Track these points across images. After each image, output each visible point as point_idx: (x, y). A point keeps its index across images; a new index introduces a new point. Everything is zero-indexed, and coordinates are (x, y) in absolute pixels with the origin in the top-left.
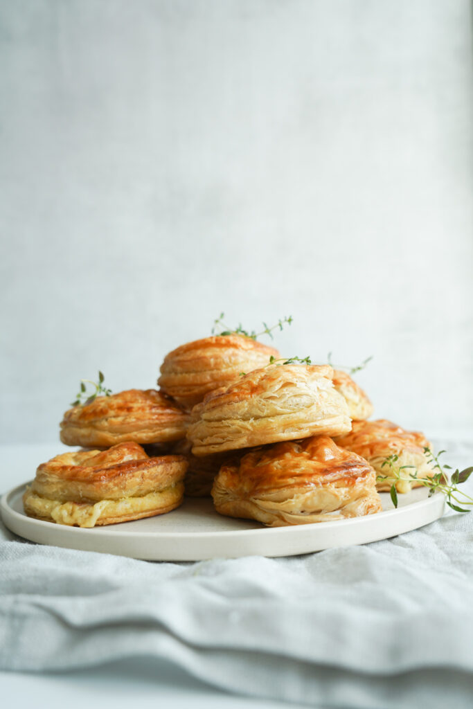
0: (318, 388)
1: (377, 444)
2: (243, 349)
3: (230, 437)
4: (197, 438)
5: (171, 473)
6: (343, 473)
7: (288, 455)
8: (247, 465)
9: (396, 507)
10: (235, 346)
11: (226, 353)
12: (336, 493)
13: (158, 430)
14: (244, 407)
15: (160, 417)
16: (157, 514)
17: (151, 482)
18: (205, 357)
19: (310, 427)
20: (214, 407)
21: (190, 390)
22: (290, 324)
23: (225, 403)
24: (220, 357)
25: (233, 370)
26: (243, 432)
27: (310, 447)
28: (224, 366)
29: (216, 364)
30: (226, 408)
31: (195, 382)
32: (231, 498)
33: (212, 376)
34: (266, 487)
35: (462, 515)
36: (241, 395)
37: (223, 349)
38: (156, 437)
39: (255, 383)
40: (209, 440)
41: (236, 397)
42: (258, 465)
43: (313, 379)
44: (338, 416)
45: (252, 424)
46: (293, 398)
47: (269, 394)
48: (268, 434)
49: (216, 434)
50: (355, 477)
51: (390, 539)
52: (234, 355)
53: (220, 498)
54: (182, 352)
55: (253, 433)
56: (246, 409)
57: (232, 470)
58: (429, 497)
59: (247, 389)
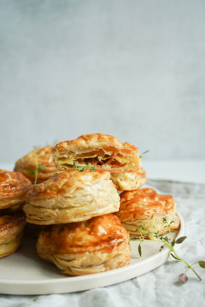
0: (98, 189)
3: (45, 219)
4: (28, 214)
6: (105, 244)
7: (78, 229)
8: (55, 234)
12: (100, 257)
14: (53, 202)
15: (9, 194)
16: (5, 257)
19: (91, 215)
20: (36, 200)
23: (42, 199)
26: (52, 217)
27: (91, 224)
30: (43, 202)
32: (45, 252)
34: (62, 252)
36: (51, 195)
39: (60, 187)
40: (32, 217)
41: (48, 196)
42: (61, 234)
43: (95, 184)
44: (109, 205)
45: (57, 213)
46: (81, 197)
47: (67, 195)
48: (66, 219)
49: (38, 215)
51: (132, 279)
53: (40, 250)
55: (57, 218)
57: (47, 234)
58: (160, 251)
59: (55, 191)
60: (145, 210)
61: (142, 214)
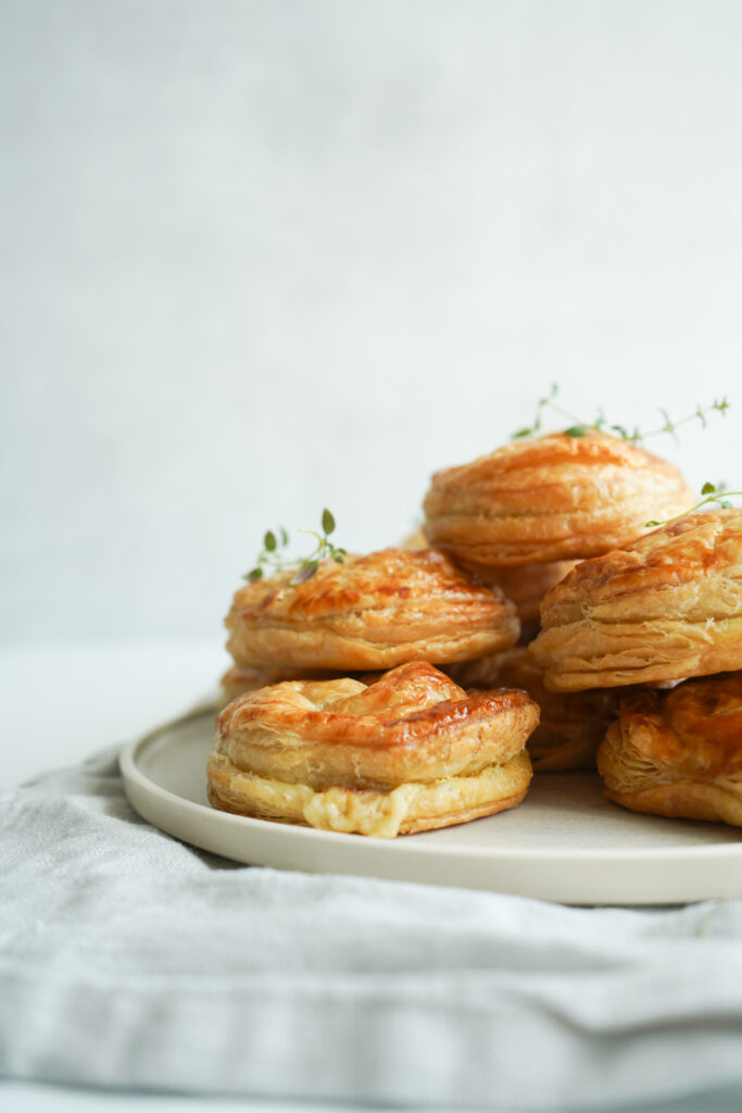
2: (630, 466)
3: (662, 656)
4: (573, 655)
8: (689, 713)
10: (616, 461)
11: (602, 475)
13: (464, 636)
14: (688, 595)
15: (469, 609)
17: (494, 745)
18: (558, 485)
20: (620, 595)
21: (523, 553)
22: (724, 414)
23: (649, 587)
24: (591, 484)
25: (616, 511)
26: (692, 647)
28: (599, 503)
29: (583, 500)
30: (652, 598)
31: (538, 536)
32: (664, 779)
33: (573, 524)
36: (684, 571)
37: (595, 468)
38: (460, 651)
39: (709, 545)
40: (609, 661)
41: (674, 574)
42: (718, 712)
45: (711, 631)
49: (629, 648)
52: (617, 479)
53: (636, 777)
54: (500, 471)
55: (712, 648)
56: (697, 599)
57: (657, 721)
59: (694, 559)
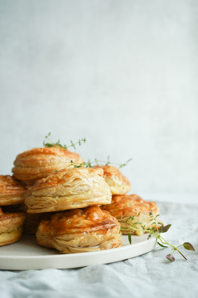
0: (93, 181)
1: (127, 209)
2: (58, 155)
3: (46, 206)
4: (29, 205)
5: (15, 223)
6: (101, 227)
7: (75, 216)
8: (54, 221)
9: (131, 244)
10: (54, 154)
11: (48, 158)
12: (97, 237)
13: (10, 199)
14: (53, 190)
15: (12, 191)
16: (6, 245)
17: (4, 228)
18: (37, 160)
19: (87, 202)
20: (38, 190)
21: (28, 177)
22: (84, 142)
23: (44, 188)
24: (45, 160)
25: (52, 167)
26: (52, 204)
27: (87, 212)
28: (47, 165)
29: (43, 164)
30: (44, 191)
31: (31, 173)
32: (45, 238)
33: (40, 170)
34: (61, 233)
35: (163, 249)
36: (52, 184)
37: (47, 156)
38: (8, 202)
39: (60, 178)
40: (35, 207)
41: (50, 185)
42: (60, 221)
43: (91, 176)
44: (103, 196)
45: (57, 200)
46: (79, 187)
47: (67, 184)
48: (65, 205)
49: (39, 203)
50: (107, 229)
51: (124, 261)
52: (53, 159)
53: (40, 237)
54: (25, 156)
55: (57, 204)
56: (55, 191)
57: (47, 222)
58: (148, 239)
59: (56, 181)
60: (133, 208)
61: (130, 211)
